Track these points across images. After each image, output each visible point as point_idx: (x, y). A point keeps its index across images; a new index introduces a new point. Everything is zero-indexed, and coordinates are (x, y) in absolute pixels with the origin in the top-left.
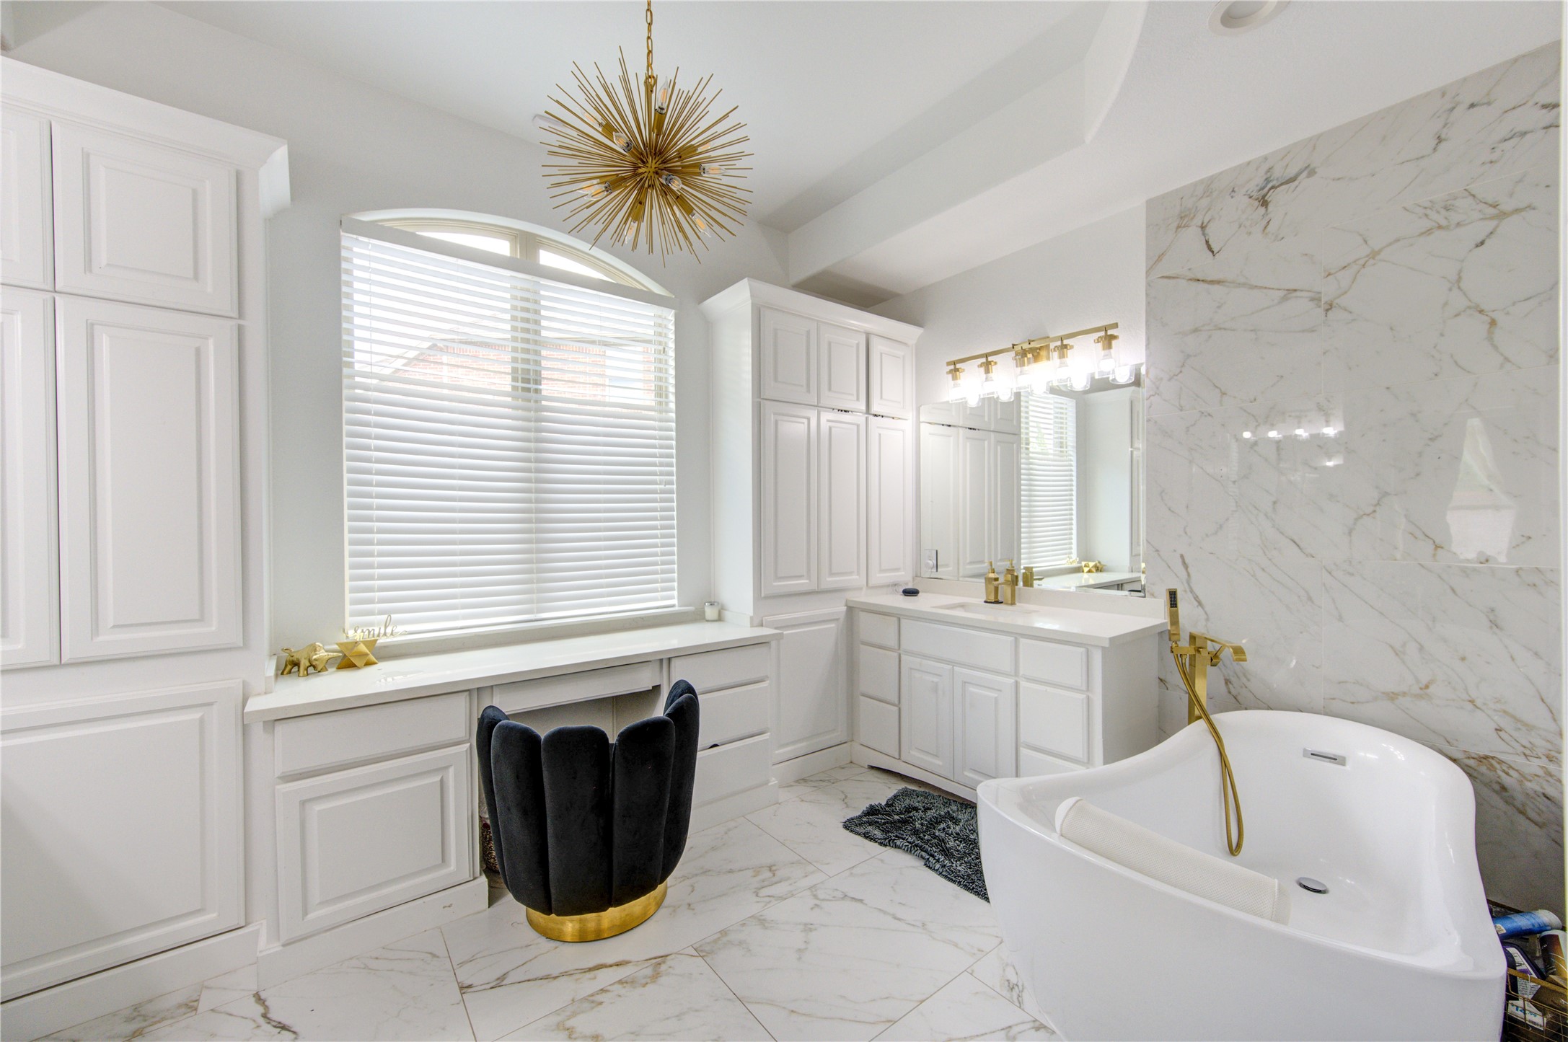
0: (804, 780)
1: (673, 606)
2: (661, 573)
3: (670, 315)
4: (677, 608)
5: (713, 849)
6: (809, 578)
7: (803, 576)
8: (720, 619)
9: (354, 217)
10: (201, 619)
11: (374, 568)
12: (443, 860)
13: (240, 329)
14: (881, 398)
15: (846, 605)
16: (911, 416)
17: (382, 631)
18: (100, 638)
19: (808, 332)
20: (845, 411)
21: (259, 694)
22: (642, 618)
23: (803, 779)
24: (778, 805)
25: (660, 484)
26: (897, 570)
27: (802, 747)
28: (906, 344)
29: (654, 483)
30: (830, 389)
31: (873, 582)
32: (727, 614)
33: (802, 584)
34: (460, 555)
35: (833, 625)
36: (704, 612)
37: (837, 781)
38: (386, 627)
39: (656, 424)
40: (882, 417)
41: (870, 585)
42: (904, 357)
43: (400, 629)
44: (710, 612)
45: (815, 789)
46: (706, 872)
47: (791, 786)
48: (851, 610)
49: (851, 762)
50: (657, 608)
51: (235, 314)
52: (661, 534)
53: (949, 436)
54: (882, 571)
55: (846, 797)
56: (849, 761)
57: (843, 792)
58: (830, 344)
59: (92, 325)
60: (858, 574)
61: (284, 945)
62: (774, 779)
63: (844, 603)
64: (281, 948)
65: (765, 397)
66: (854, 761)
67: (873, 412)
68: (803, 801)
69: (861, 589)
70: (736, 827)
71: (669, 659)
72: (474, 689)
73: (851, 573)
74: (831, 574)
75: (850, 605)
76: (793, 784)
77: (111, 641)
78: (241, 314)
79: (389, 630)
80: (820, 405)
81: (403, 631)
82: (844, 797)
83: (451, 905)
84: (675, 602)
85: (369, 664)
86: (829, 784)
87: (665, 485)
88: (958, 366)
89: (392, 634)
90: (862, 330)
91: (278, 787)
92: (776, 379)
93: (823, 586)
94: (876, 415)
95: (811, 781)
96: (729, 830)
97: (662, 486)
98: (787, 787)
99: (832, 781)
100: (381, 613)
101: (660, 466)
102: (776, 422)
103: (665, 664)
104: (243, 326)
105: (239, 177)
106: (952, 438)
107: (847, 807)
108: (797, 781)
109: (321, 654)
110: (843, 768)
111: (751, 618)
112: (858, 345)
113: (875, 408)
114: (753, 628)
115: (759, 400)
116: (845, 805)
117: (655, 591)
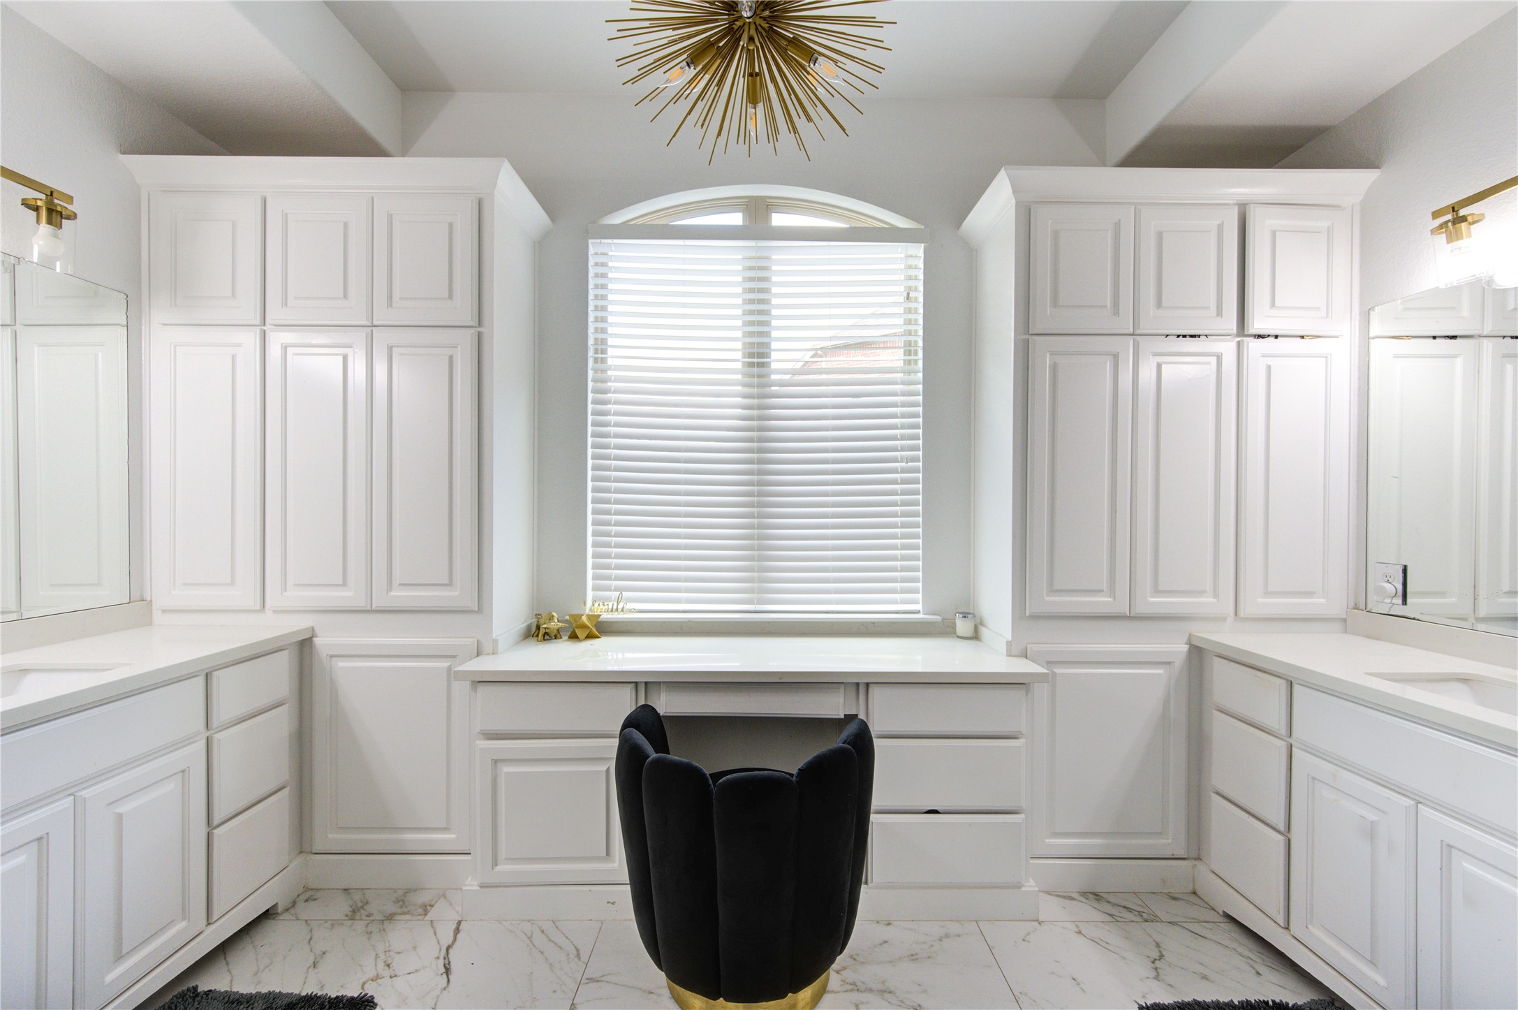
0: (1097, 896)
1: (918, 612)
2: (901, 571)
3: (918, 250)
4: (920, 616)
5: (913, 957)
6: (1112, 592)
7: (1102, 591)
8: (976, 636)
9: (601, 223)
10: (450, 584)
11: (610, 547)
12: (608, 854)
13: (480, 335)
14: (1273, 305)
15: (1189, 643)
16: (1347, 330)
17: (615, 607)
18: (392, 593)
19: (1117, 226)
20: (1192, 336)
21: (489, 654)
22: (874, 623)
23: (1095, 894)
24: (1036, 924)
25: (902, 462)
26: (1310, 594)
27: (1095, 844)
28: (1338, 207)
29: (895, 460)
30: (1159, 304)
31: (1247, 609)
32: (984, 632)
33: (1101, 603)
34: (685, 538)
35: (1160, 671)
36: (954, 627)
37: (1153, 919)
38: (618, 604)
39: (899, 388)
40: (1276, 337)
41: (1242, 614)
42: (1330, 230)
43: (630, 606)
44: (963, 627)
45: (1110, 919)
46: (884, 991)
47: (1072, 899)
48: (1198, 654)
49: (1194, 893)
50: (897, 612)
51: (475, 323)
52: (902, 523)
53: (1455, 356)
54: (1268, 593)
55: (1161, 956)
56: (1190, 890)
57: (1158, 945)
58: (1160, 236)
59: (391, 347)
60: (1216, 594)
61: (482, 886)
62: (1032, 882)
63: (1185, 639)
64: (478, 888)
65: (1035, 332)
66: (1199, 893)
67: (1252, 331)
68: (1080, 932)
69: (1224, 619)
70: (959, 936)
71: (868, 684)
72: (641, 682)
73: (1201, 593)
74: (1157, 591)
75: (1194, 642)
76: (1075, 895)
77: (401, 596)
78: (480, 324)
79: (620, 607)
80: (1138, 332)
81: (633, 609)
82: (1156, 955)
83: (615, 902)
84: (919, 607)
85: (590, 636)
86: (1138, 919)
87: (907, 463)
88: (1462, 212)
89: (622, 610)
90: (1231, 202)
91: (478, 742)
92: (1055, 303)
93: (1140, 609)
94: (1260, 336)
95: (1109, 902)
96: (947, 936)
97: (904, 464)
98: (1064, 897)
99: (1145, 916)
100: (616, 590)
101: (902, 440)
102: (1054, 367)
103: (862, 690)
104: (482, 332)
105: (480, 203)
106: (1459, 362)
107: (1157, 977)
108: (1084, 894)
109: (554, 625)
110: (1175, 899)
111: (1009, 644)
112: (1220, 228)
113: (1257, 324)
114: (1010, 658)
115: (1026, 337)
116: (1153, 973)
117: (894, 591)
